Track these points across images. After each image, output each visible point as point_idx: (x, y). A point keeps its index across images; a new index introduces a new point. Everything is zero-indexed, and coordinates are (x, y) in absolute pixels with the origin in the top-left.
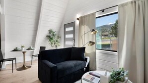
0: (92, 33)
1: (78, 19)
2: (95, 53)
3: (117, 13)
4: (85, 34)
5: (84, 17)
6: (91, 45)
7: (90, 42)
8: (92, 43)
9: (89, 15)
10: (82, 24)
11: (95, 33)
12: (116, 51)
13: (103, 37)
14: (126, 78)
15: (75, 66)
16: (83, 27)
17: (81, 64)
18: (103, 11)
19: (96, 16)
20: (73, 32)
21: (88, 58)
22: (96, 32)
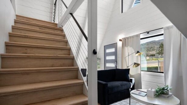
0: (137, 55)
1: (120, 40)
2: (140, 74)
3: (162, 34)
4: (129, 55)
5: (128, 38)
6: (136, 66)
7: (135, 64)
8: (137, 65)
9: (133, 37)
10: (125, 45)
11: (140, 55)
12: (163, 73)
13: (148, 58)
14: (170, 93)
15: (121, 85)
16: (126, 48)
17: (126, 84)
18: (148, 33)
19: (141, 38)
20: (115, 54)
21: (133, 79)
22: (140, 53)
